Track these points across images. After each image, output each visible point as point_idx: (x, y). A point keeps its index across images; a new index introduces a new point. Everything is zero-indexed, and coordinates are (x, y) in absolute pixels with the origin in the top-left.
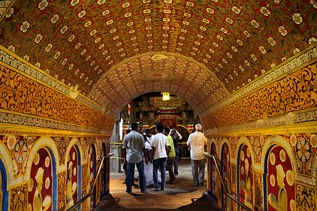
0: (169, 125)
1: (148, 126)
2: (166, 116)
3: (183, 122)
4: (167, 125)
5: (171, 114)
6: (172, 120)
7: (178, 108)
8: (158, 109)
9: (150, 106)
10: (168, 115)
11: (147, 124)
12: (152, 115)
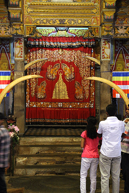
0: (64, 76)
1: (7, 78)
2: (57, 54)
3: (104, 68)
4: (58, 76)
5: (70, 48)
6: (70, 64)
7: (91, 30)
8: (35, 31)
9: (12, 21)
10: (60, 51)
11: (5, 74)
12: (18, 49)
